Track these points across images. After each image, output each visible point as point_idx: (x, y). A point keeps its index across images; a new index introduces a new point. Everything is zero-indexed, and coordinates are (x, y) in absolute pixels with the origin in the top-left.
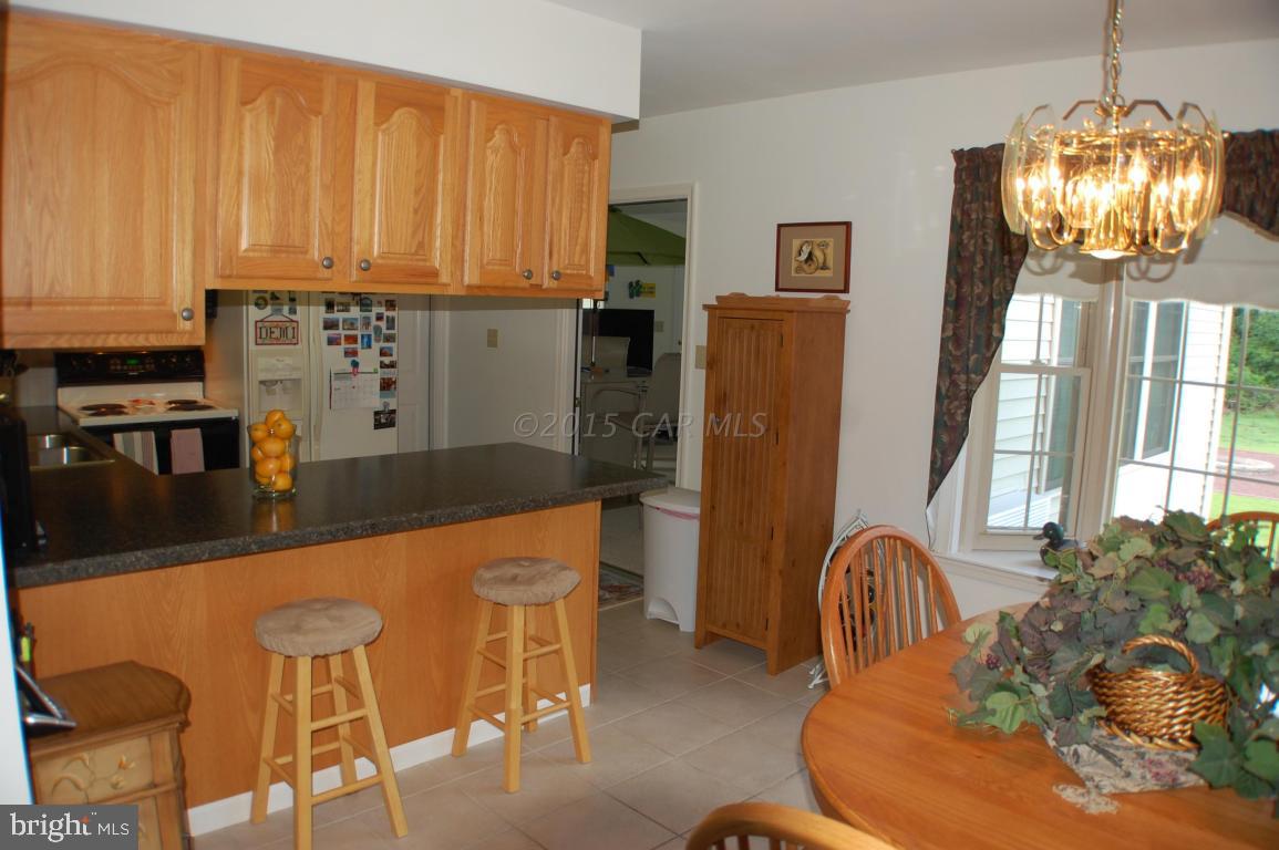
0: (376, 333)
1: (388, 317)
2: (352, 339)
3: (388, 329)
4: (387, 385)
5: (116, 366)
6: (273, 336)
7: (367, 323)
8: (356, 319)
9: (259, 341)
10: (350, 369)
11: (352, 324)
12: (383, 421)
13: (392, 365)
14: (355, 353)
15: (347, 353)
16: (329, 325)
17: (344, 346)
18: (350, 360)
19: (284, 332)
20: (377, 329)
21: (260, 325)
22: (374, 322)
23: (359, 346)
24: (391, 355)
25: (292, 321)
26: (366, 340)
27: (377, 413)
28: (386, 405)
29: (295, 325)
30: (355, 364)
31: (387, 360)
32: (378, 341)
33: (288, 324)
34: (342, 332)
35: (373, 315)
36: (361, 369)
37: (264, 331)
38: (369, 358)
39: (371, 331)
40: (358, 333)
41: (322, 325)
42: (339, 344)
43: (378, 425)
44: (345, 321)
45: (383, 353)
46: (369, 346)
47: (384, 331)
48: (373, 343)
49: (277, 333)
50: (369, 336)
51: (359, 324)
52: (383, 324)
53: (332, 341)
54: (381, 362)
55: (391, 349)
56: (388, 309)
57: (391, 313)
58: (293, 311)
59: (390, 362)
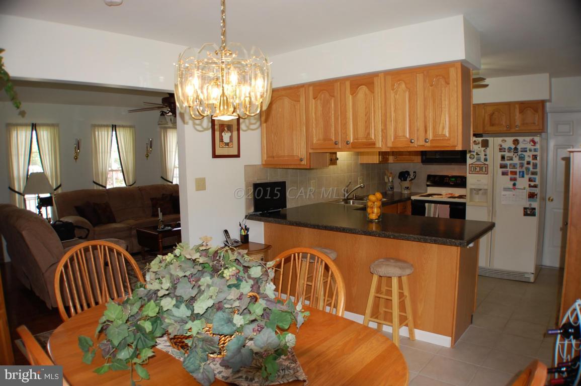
0: (526, 170)
1: (533, 163)
2: (515, 173)
3: (533, 169)
4: (532, 196)
5: (447, 180)
6: (476, 170)
7: (522, 166)
8: (516, 164)
9: (470, 172)
10: (511, 186)
11: (514, 166)
12: (529, 212)
13: (535, 186)
14: (515, 179)
15: (511, 179)
16: (502, 166)
17: (510, 176)
18: (513, 182)
19: (481, 169)
20: (528, 169)
21: (471, 166)
22: (526, 165)
23: (517, 176)
24: (535, 181)
25: (485, 164)
26: (521, 174)
27: (525, 208)
28: (530, 205)
29: (486, 166)
30: (514, 185)
31: (532, 184)
32: (527, 174)
33: (483, 166)
34: (509, 170)
35: (525, 162)
36: (516, 187)
37: (472, 168)
38: (523, 183)
39: (524, 169)
40: (518, 170)
41: (499, 167)
42: (507, 175)
43: (526, 214)
44: (510, 165)
45: (530, 180)
46: (523, 177)
47: (531, 169)
48: (525, 175)
49: (478, 169)
50: (523, 172)
51: (518, 166)
52: (531, 167)
53: (504, 174)
54: (529, 185)
55: (535, 179)
56: (533, 159)
57: (535, 161)
58: (486, 160)
59: (535, 185)
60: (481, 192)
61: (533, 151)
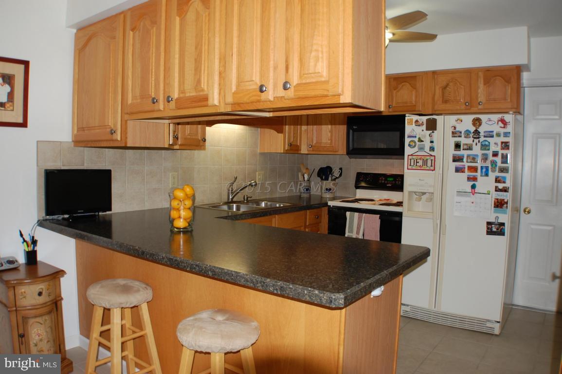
0: (492, 165)
1: (502, 154)
2: (475, 169)
3: (502, 163)
4: (500, 204)
5: (382, 181)
6: (418, 164)
7: (485, 158)
8: (477, 155)
9: (410, 167)
10: (469, 190)
11: (474, 159)
12: (494, 229)
13: (505, 190)
14: (475, 179)
15: (469, 179)
16: (456, 159)
17: (467, 173)
18: (472, 183)
19: (425, 162)
20: (494, 163)
21: (410, 157)
22: (491, 158)
23: (478, 174)
24: (504, 182)
25: (431, 155)
26: (484, 170)
27: (489, 223)
28: (497, 218)
29: (433, 158)
30: (473, 187)
31: (501, 186)
32: (493, 171)
33: (428, 157)
34: (466, 164)
35: (490, 153)
36: (477, 190)
37: (412, 161)
38: (486, 184)
39: (488, 164)
40: (479, 164)
41: (451, 159)
42: (463, 172)
43: (490, 232)
44: (468, 156)
45: (497, 180)
46: (487, 175)
47: (499, 164)
48: (490, 173)
49: (421, 163)
50: (487, 168)
51: (479, 160)
52: (498, 160)
53: (458, 170)
54: (496, 187)
55: (504, 178)
56: (502, 149)
57: (505, 152)
58: (432, 149)
59: (504, 187)
60: (424, 197)
61: (502, 135)
